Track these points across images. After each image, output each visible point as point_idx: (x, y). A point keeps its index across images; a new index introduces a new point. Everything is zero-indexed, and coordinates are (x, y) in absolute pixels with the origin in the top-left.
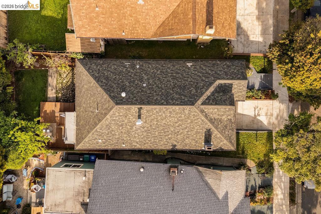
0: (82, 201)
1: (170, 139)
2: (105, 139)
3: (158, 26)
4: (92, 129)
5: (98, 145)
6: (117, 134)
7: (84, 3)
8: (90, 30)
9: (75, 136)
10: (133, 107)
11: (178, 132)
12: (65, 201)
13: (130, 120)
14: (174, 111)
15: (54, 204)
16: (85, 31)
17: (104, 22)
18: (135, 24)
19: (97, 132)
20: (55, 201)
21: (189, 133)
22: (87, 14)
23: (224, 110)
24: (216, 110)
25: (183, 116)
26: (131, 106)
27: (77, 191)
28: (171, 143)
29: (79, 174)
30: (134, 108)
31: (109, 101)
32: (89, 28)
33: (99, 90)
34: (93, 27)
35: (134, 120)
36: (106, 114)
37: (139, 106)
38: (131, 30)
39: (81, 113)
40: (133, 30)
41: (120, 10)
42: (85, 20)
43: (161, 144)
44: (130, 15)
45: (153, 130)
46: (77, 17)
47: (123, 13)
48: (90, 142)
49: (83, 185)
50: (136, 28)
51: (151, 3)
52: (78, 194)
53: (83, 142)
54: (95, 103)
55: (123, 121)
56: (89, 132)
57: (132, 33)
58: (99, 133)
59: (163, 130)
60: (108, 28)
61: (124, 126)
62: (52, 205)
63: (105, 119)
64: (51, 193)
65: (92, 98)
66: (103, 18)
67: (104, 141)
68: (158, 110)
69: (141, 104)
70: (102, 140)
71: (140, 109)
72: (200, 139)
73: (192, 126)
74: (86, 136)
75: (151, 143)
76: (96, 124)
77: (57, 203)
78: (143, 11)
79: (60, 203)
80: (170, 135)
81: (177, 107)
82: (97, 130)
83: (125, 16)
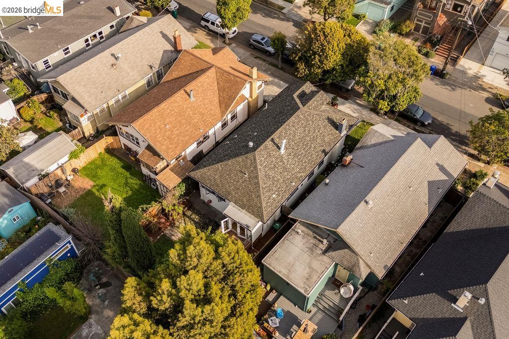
0: (321, 252)
1: (315, 147)
2: (276, 191)
3: (219, 107)
4: (258, 191)
5: (276, 202)
6: (279, 177)
7: (154, 130)
8: (176, 147)
9: (252, 216)
10: (266, 142)
11: (314, 137)
12: (310, 267)
13: (275, 156)
14: (295, 123)
15: (305, 280)
16: (172, 151)
17: (181, 132)
18: (203, 117)
19: (264, 189)
20: (303, 277)
21: (321, 132)
22: (164, 136)
23: (320, 98)
24: (316, 102)
25: (303, 122)
26: (265, 143)
27: (307, 249)
28: (320, 151)
29: (292, 237)
30: (268, 143)
31: (247, 158)
32: (173, 146)
33: (230, 163)
34: (175, 143)
35: (278, 153)
36: (256, 167)
37: (270, 138)
38: (204, 124)
39: (236, 195)
40: (205, 123)
41: (184, 115)
42: (165, 142)
43: (315, 158)
44: (193, 114)
45: (298, 151)
46: (158, 144)
47: (188, 116)
48: (269, 204)
49: (305, 240)
50: (205, 119)
51: (200, 95)
52: (312, 249)
53: (264, 210)
54: (239, 174)
55: (272, 162)
56: (259, 196)
57: (206, 126)
58: (266, 189)
59: (303, 144)
60: (188, 135)
61: (277, 166)
62: (305, 283)
63: (259, 170)
64: (291, 274)
65: (232, 175)
66: (177, 130)
67: (276, 193)
68: (284, 131)
69: (270, 136)
70: (274, 193)
71: (272, 140)
72: (331, 130)
73: (317, 125)
74: (261, 203)
75: (308, 164)
76: (258, 183)
77: (307, 276)
78: (200, 104)
79: (308, 273)
80: (312, 145)
81: (293, 118)
82: (262, 187)
83: (191, 117)
